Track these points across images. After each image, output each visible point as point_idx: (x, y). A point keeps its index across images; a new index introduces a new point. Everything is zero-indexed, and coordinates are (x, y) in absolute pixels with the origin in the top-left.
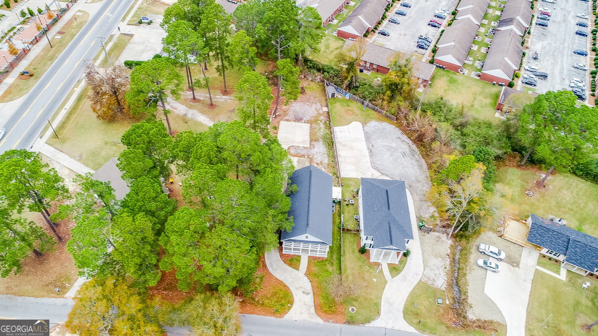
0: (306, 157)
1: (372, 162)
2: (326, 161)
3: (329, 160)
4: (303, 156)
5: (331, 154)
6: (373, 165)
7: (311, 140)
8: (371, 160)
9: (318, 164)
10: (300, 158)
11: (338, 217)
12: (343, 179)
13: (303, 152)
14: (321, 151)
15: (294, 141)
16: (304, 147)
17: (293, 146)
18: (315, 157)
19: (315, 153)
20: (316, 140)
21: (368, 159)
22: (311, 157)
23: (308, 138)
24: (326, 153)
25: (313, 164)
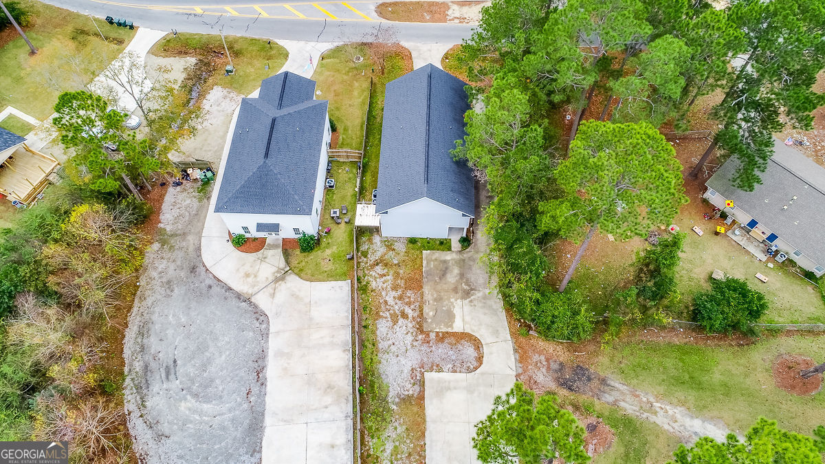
0: (433, 335)
1: (265, 335)
2: (383, 327)
3: (374, 332)
4: (442, 338)
5: (367, 353)
6: (264, 326)
7: (421, 397)
8: (267, 341)
9: (404, 316)
10: (450, 330)
11: (367, 185)
12: (345, 274)
13: (441, 350)
14: (394, 360)
15: (470, 390)
16: (440, 370)
17: (469, 370)
18: (409, 338)
19: (411, 353)
20: (406, 400)
21: (273, 344)
22: (420, 337)
23: (432, 408)
24: (380, 355)
25: (416, 315)
